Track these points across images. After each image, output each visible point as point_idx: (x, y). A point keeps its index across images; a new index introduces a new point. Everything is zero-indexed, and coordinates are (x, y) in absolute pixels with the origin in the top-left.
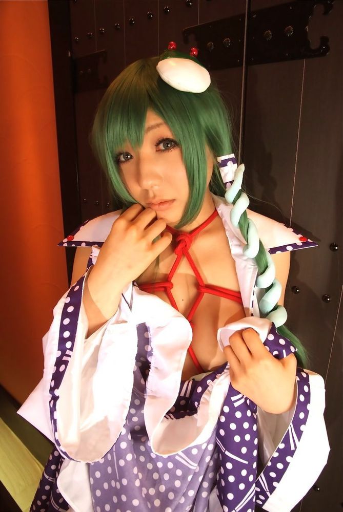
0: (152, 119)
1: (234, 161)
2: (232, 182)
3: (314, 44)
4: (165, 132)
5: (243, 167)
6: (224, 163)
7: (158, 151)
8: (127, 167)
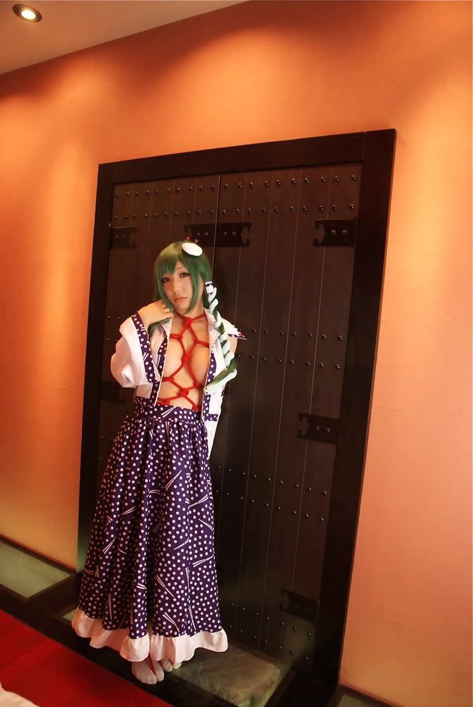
0: (179, 265)
1: (212, 285)
2: (211, 294)
3: (245, 242)
4: (185, 270)
5: (216, 288)
6: (208, 285)
7: (181, 277)
8: (167, 284)
